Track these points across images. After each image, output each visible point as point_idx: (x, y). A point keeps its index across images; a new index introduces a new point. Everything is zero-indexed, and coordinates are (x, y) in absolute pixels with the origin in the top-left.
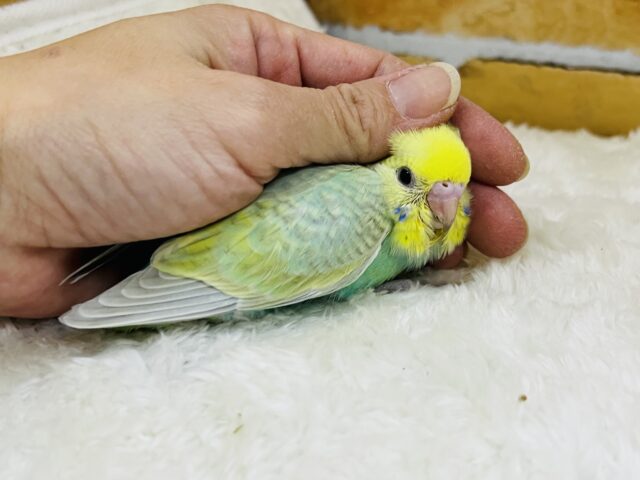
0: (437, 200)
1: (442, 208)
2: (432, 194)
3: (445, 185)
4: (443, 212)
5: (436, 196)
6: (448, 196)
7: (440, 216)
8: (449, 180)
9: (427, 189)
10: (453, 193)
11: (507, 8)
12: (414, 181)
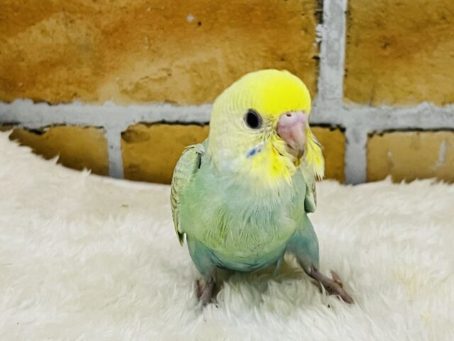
0: (286, 130)
1: (292, 136)
2: (280, 126)
3: (289, 115)
4: (294, 140)
5: (284, 127)
6: (294, 124)
7: (292, 144)
8: (292, 111)
9: (275, 125)
10: (298, 120)
11: (165, 74)
12: (261, 121)
